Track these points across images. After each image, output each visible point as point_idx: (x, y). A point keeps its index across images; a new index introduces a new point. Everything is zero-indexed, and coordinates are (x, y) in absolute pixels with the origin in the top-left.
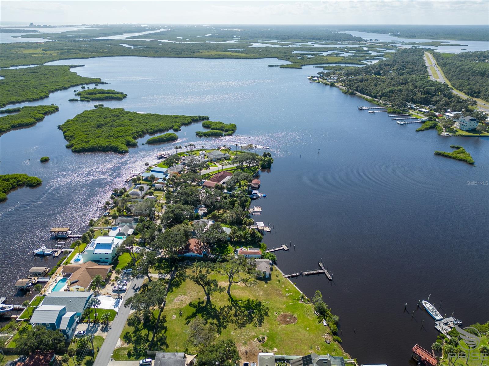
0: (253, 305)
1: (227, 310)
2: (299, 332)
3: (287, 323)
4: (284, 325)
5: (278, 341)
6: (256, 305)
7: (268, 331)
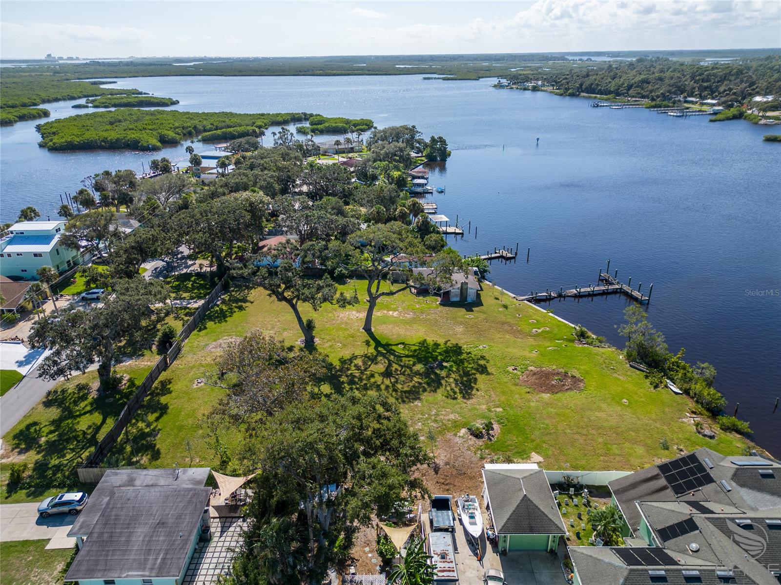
0: (438, 351)
1: (360, 363)
2: (600, 409)
3: (552, 389)
4: (546, 396)
5: (537, 433)
6: (447, 352)
7: (498, 410)
